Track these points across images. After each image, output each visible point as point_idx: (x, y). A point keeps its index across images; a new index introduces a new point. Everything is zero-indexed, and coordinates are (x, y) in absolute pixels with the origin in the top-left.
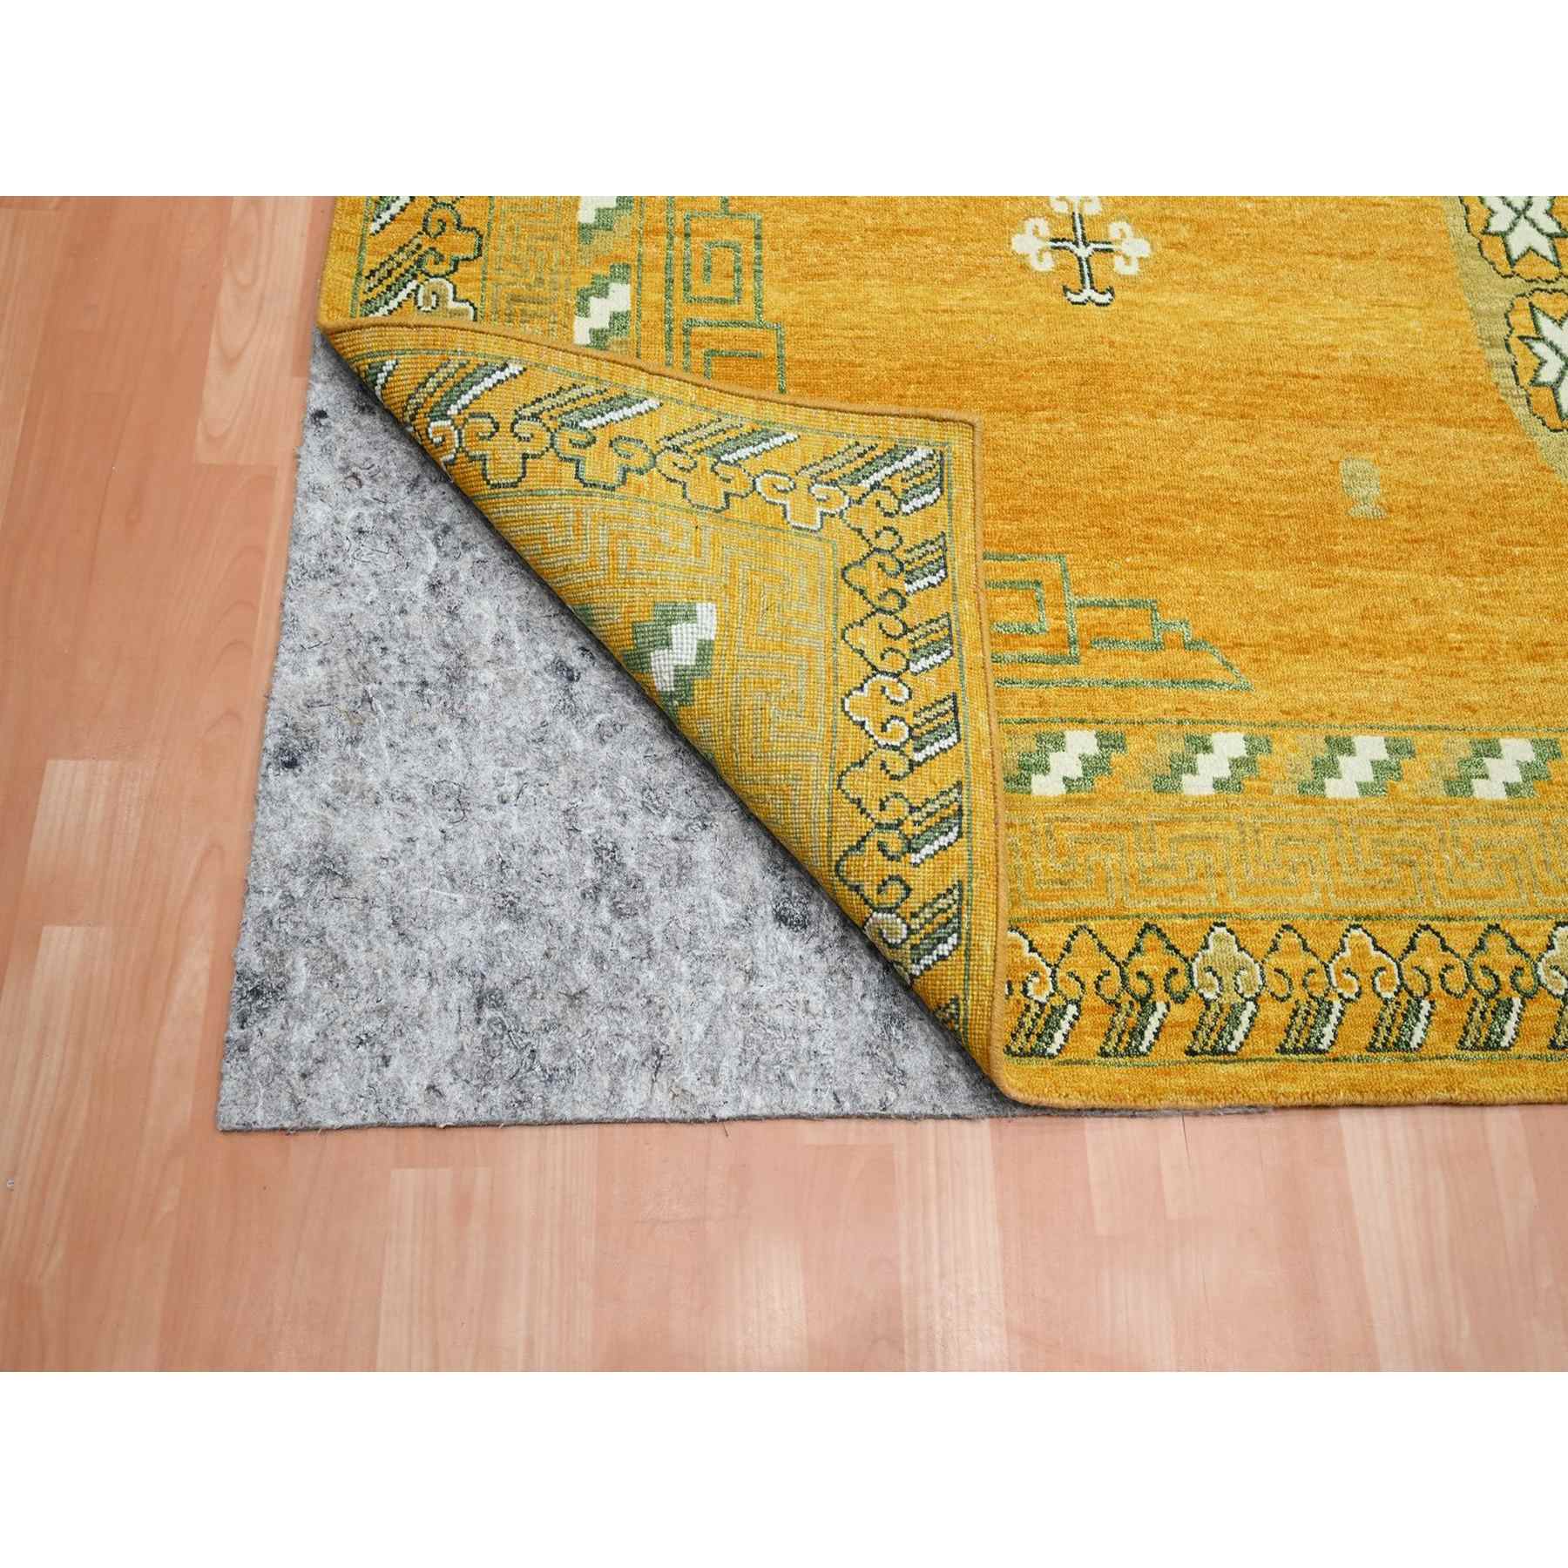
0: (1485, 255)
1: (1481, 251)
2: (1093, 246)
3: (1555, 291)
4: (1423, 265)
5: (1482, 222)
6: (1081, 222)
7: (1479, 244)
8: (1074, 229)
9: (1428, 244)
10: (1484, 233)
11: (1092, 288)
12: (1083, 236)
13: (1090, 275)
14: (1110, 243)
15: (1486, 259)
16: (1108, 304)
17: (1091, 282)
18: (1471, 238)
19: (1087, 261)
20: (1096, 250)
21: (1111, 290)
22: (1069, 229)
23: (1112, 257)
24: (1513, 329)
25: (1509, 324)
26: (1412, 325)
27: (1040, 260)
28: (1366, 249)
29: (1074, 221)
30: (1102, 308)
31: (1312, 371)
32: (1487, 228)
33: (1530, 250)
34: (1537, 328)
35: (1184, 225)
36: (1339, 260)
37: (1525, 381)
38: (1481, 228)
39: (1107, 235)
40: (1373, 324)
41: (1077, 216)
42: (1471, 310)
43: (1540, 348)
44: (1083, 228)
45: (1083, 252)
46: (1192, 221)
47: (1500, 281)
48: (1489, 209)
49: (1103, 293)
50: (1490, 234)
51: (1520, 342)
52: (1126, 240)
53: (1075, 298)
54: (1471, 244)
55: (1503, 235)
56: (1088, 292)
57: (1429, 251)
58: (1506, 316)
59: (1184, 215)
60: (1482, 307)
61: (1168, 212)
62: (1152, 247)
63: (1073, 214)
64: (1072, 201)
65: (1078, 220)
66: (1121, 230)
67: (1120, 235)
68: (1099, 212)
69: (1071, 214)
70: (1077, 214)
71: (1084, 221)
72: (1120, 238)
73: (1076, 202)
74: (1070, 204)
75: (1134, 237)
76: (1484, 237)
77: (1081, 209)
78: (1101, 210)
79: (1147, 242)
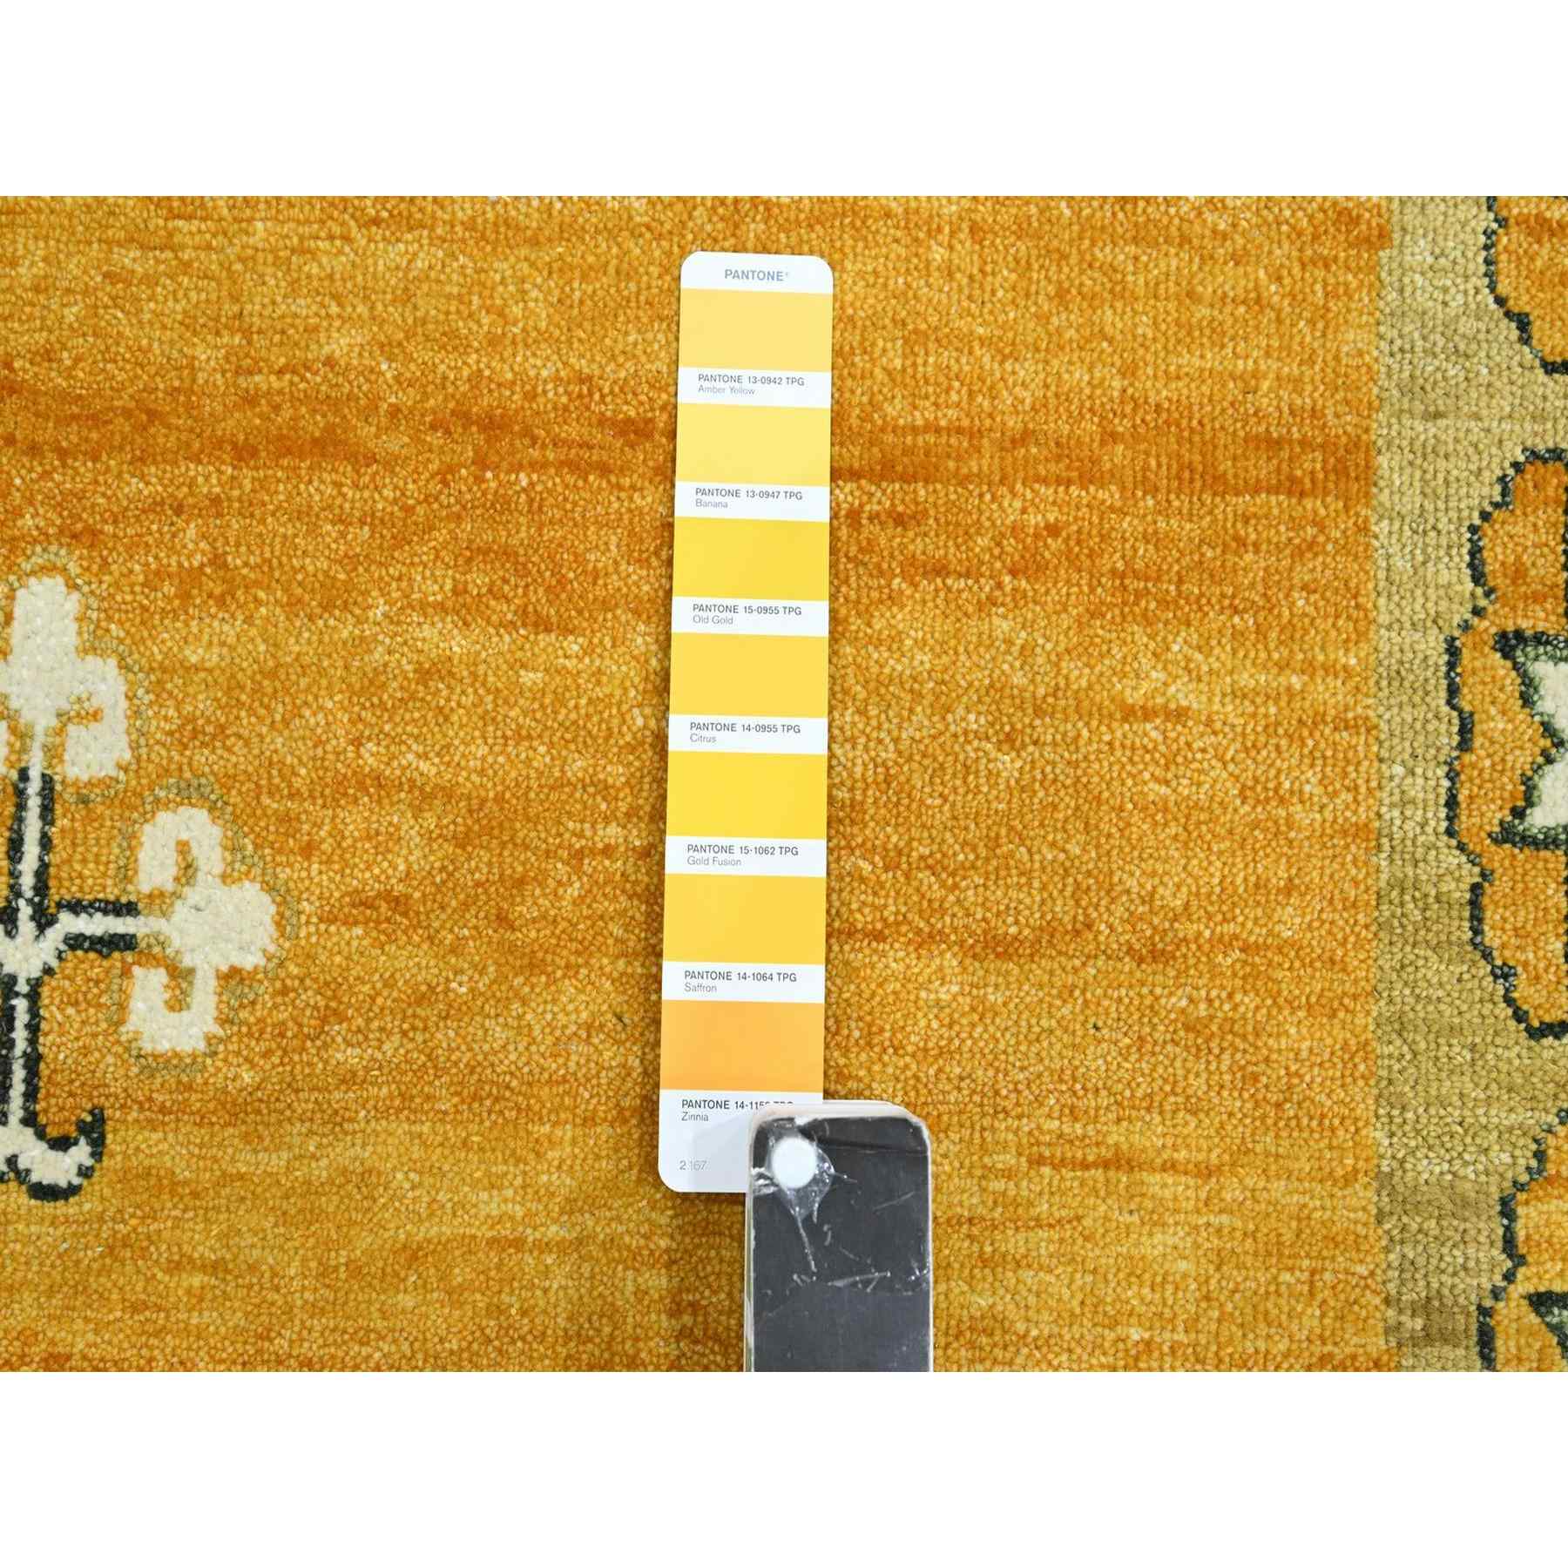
0: (1491, 937)
1: (1477, 919)
2: (69, 923)
4: (1250, 979)
5: (1510, 786)
6: (47, 812)
7: (1476, 889)
8: (15, 848)
9: (1288, 890)
10: (1507, 835)
11: (30, 1120)
12: (42, 873)
13: (33, 1061)
14: (130, 909)
15: (1487, 955)
16: (72, 1190)
17: (31, 1095)
18: (1454, 859)
19: (34, 996)
20: (75, 942)
21: (94, 1130)
23: (126, 972)
24: (1520, 1260)
25: (1509, 1244)
26: (1155, 1245)
28: (1063, 909)
29: (21, 806)
30: (49, 1208)
32: (1519, 813)
35: (417, 812)
36: (951, 961)
38: (1495, 815)
39: (126, 873)
40: (1014, 1243)
41: (34, 787)
42: (1384, 1181)
44: (46, 843)
45: (25, 953)
46: (448, 793)
47: (1514, 1048)
48: (1548, 729)
49: (62, 1144)
50: (1527, 841)
51: (1533, 1319)
52: (193, 895)
54: (1448, 886)
56: (13, 1139)
57: (1289, 921)
58: (1507, 1210)
59: (424, 766)
60: (1427, 1168)
61: (371, 755)
62: (279, 924)
63: (24, 775)
64: (27, 716)
65: (34, 803)
66: (183, 848)
67: (173, 871)
68: (120, 767)
69: (14, 775)
70: (35, 774)
71: (59, 810)
72: (170, 887)
73: (42, 722)
74: (21, 735)
75: (224, 877)
76: (1499, 856)
77: (54, 753)
78: (127, 755)
79: (266, 899)
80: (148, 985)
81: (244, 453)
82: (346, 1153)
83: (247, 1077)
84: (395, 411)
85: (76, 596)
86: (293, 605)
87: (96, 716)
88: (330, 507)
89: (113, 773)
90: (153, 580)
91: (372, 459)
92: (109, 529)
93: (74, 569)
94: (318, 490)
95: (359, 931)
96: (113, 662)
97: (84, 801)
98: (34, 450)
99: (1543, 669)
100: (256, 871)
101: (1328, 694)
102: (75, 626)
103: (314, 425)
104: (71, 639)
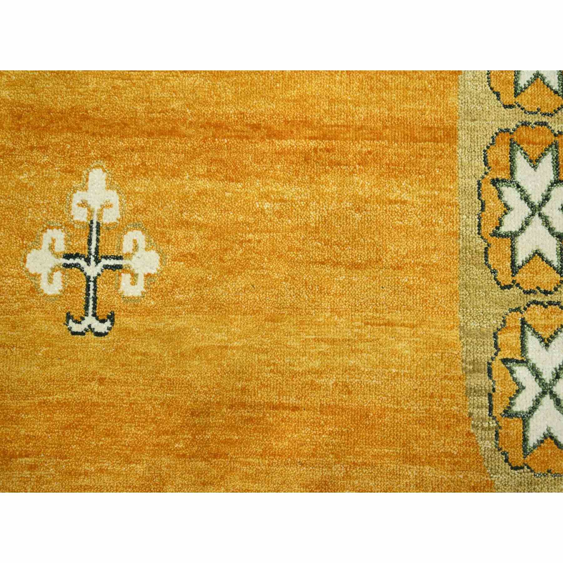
0: (490, 262)
1: (486, 257)
2: (104, 262)
3: (550, 303)
4: (424, 274)
5: (495, 221)
6: (98, 232)
7: (486, 249)
8: (90, 242)
9: (435, 249)
10: (494, 234)
11: (94, 315)
12: (97, 248)
13: (95, 299)
14: (120, 258)
15: (489, 267)
16: (106, 334)
17: (94, 308)
18: (480, 241)
19: (95, 282)
20: (106, 267)
21: (111, 317)
22: (84, 242)
23: (120, 275)
24: (499, 350)
25: (496, 345)
26: (399, 346)
27: (50, 280)
28: (373, 256)
29: (91, 231)
30: (100, 339)
31: (293, 400)
32: (498, 228)
33: (538, 254)
34: (523, 349)
35: (198, 231)
36: (343, 270)
37: (498, 410)
38: (491, 229)
39: (120, 248)
40: (361, 346)
41: (94, 225)
42: (461, 328)
43: (522, 373)
44: (98, 240)
45: (92, 270)
46: (206, 226)
47: (497, 292)
48: (506, 205)
49: (103, 321)
50: (500, 236)
51: (503, 365)
52: (137, 254)
53: (76, 328)
54: (478, 248)
55: (513, 236)
56: (90, 320)
57: (435, 258)
58: (495, 336)
59: (200, 219)
60: (473, 325)
61: (185, 216)
62: (161, 261)
63: (92, 222)
64: (92, 206)
65: (95, 230)
66: (135, 241)
67: (132, 247)
68: (117, 219)
69: (89, 222)
70: (95, 222)
71: (101, 231)
72: (131, 252)
73: (96, 207)
74: (91, 211)
75: (146, 249)
76: (492, 240)
77: (100, 216)
78: (119, 217)
79: (157, 255)
80: (126, 278)
81: (150, 135)
82: (179, 323)
83: (152, 303)
84: (191, 123)
85: (105, 174)
86: (164, 176)
87: (111, 206)
88: (173, 149)
89: (116, 221)
90: (126, 169)
91: (185, 136)
92: (114, 155)
93: (105, 166)
94: (170, 144)
95: (182, 263)
96: (115, 191)
97: (108, 229)
98: (94, 134)
99: (504, 189)
100: (155, 247)
101: (445, 196)
102: (105, 182)
103: (169, 127)
104: (104, 185)
